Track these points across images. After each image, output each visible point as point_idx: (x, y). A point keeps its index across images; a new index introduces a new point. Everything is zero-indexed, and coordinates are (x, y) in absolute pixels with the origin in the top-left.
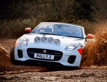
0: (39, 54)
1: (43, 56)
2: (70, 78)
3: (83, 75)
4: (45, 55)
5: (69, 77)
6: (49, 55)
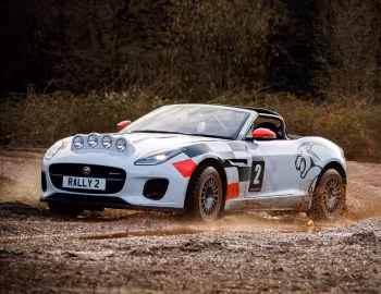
0: (73, 178)
1: (81, 183)
2: (149, 253)
3: (188, 244)
4: (86, 179)
5: (148, 250)
6: (94, 179)
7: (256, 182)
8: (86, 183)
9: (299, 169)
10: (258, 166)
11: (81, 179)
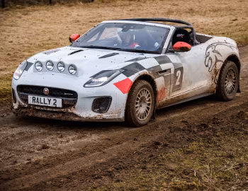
0: (36, 97)
1: (42, 101)
4: (46, 98)
6: (52, 99)
7: (178, 83)
8: (47, 101)
9: (207, 66)
10: (179, 72)
11: (42, 98)
